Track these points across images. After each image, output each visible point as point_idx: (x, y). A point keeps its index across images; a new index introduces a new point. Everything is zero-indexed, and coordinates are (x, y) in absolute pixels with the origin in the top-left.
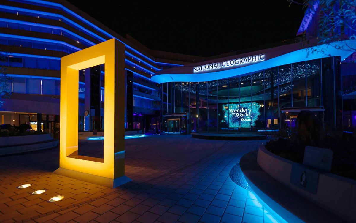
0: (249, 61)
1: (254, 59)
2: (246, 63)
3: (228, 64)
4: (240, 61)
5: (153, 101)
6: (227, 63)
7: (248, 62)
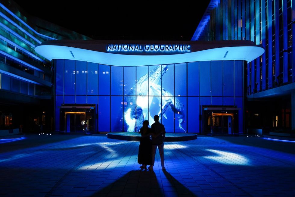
0: (175, 49)
1: (181, 49)
2: (171, 51)
3: (152, 49)
4: (166, 47)
5: (36, 85)
6: (151, 47)
7: (174, 51)
